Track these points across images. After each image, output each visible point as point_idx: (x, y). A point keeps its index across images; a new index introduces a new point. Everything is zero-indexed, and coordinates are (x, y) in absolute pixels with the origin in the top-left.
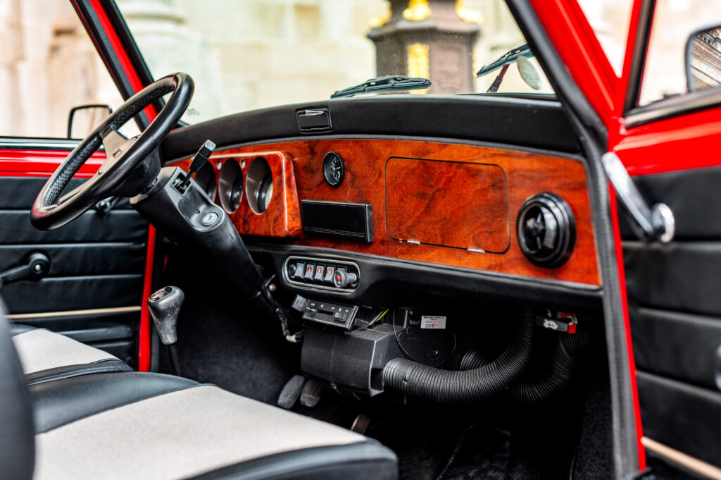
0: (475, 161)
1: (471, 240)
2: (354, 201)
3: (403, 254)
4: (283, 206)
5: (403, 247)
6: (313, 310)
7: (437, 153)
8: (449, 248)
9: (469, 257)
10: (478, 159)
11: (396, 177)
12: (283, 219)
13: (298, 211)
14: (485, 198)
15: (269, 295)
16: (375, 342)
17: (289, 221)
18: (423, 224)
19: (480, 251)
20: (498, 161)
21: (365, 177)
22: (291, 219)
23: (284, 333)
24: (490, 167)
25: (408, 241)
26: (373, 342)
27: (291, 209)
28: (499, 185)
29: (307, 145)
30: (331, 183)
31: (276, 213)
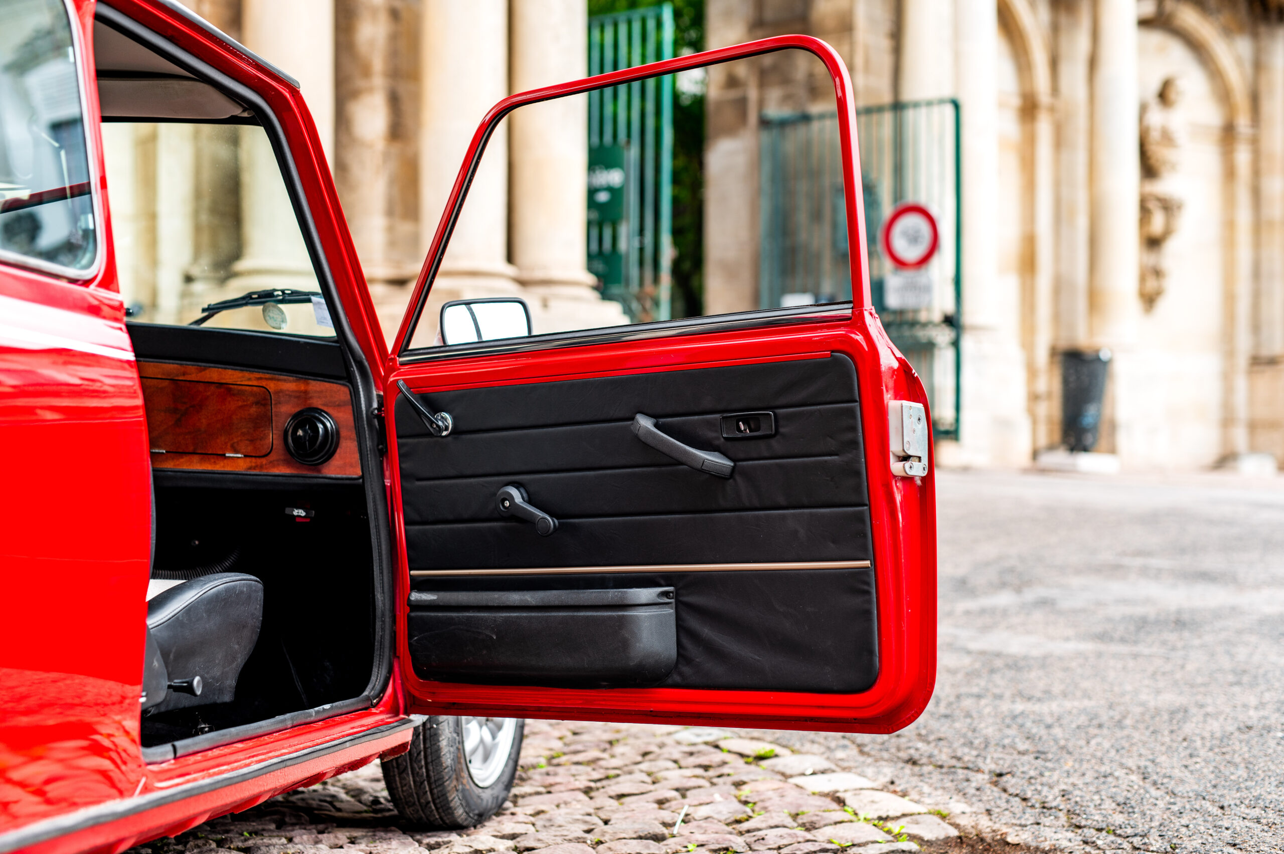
0: (238, 383)
1: (229, 447)
7: (193, 375)
8: (201, 455)
9: (226, 461)
10: (242, 381)
14: (246, 412)
19: (240, 455)
20: (264, 383)
24: (255, 388)
28: (263, 403)
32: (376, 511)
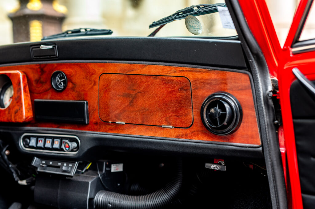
0: (168, 75)
1: (164, 121)
2: (74, 99)
3: (112, 130)
4: (21, 104)
5: (112, 126)
6: (44, 165)
7: (139, 71)
8: (147, 126)
9: (162, 131)
10: (170, 73)
11: (107, 85)
12: (22, 112)
13: (31, 106)
14: (174, 96)
15: (6, 157)
16: (90, 182)
17: (26, 112)
18: (127, 112)
19: (171, 127)
20: (185, 74)
21: (83, 85)
22: (27, 111)
23: (16, 180)
24: (179, 78)
25: (116, 122)
26: (88, 183)
27: (27, 105)
28: (185, 88)
29: (38, 67)
30: (57, 89)
31: (17, 108)
32: (274, 174)
